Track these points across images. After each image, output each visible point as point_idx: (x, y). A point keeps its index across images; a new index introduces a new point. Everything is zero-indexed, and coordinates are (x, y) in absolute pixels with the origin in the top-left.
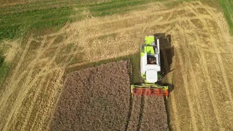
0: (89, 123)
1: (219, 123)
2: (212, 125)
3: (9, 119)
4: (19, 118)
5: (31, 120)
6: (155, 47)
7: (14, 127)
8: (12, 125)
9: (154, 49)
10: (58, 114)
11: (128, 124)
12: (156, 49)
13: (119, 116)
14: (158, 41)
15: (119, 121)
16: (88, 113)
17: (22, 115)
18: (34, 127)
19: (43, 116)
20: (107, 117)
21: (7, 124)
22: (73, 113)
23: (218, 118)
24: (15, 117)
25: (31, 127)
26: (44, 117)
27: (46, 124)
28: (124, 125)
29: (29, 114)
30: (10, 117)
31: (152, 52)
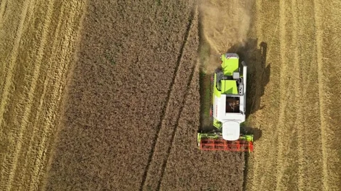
0: (136, 22)
1: (318, 24)
2: (307, 26)
3: (23, 16)
4: (37, 13)
5: (55, 17)
6: (239, 82)
7: (32, 26)
8: (30, 25)
9: (238, 85)
10: (93, 9)
11: (190, 25)
12: (241, 86)
13: (179, 13)
14: (245, 69)
15: (178, 19)
16: (134, 8)
17: (41, 10)
18: (61, 26)
19: (71, 12)
20: (162, 14)
21: (22, 22)
22: (113, 8)
23: (317, 17)
24: (32, 13)
25: (56, 26)
26: (72, 14)
27: (76, 22)
28: (184, 25)
29: (50, 10)
30: (24, 12)
31: (235, 92)
